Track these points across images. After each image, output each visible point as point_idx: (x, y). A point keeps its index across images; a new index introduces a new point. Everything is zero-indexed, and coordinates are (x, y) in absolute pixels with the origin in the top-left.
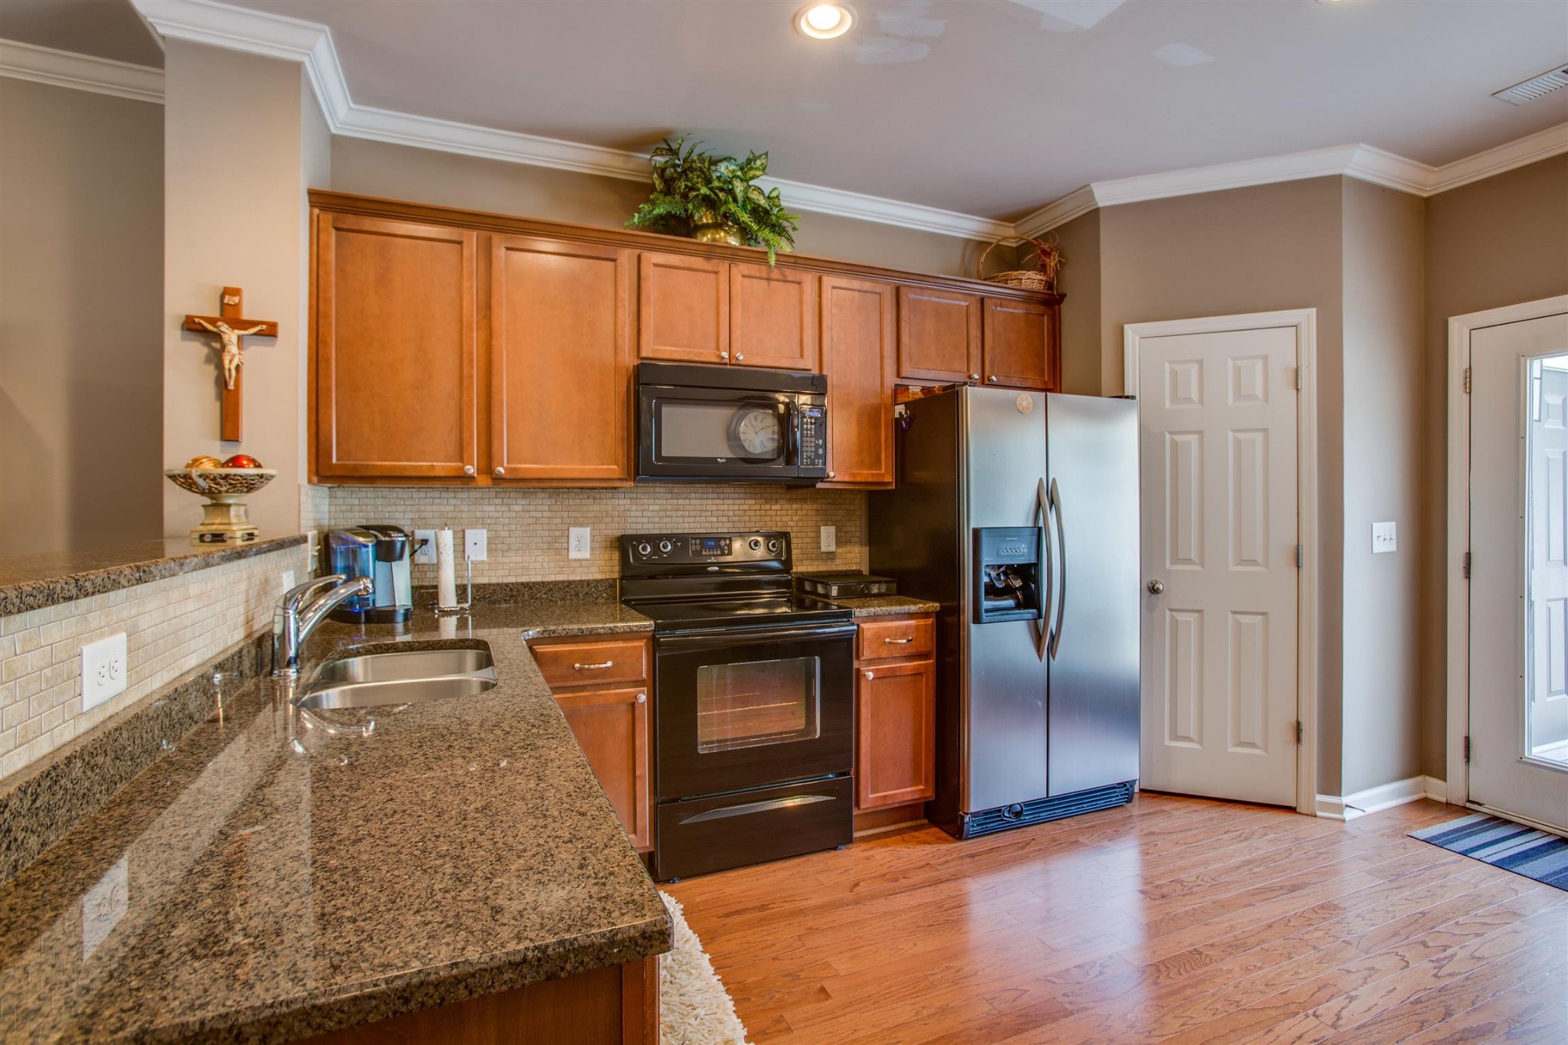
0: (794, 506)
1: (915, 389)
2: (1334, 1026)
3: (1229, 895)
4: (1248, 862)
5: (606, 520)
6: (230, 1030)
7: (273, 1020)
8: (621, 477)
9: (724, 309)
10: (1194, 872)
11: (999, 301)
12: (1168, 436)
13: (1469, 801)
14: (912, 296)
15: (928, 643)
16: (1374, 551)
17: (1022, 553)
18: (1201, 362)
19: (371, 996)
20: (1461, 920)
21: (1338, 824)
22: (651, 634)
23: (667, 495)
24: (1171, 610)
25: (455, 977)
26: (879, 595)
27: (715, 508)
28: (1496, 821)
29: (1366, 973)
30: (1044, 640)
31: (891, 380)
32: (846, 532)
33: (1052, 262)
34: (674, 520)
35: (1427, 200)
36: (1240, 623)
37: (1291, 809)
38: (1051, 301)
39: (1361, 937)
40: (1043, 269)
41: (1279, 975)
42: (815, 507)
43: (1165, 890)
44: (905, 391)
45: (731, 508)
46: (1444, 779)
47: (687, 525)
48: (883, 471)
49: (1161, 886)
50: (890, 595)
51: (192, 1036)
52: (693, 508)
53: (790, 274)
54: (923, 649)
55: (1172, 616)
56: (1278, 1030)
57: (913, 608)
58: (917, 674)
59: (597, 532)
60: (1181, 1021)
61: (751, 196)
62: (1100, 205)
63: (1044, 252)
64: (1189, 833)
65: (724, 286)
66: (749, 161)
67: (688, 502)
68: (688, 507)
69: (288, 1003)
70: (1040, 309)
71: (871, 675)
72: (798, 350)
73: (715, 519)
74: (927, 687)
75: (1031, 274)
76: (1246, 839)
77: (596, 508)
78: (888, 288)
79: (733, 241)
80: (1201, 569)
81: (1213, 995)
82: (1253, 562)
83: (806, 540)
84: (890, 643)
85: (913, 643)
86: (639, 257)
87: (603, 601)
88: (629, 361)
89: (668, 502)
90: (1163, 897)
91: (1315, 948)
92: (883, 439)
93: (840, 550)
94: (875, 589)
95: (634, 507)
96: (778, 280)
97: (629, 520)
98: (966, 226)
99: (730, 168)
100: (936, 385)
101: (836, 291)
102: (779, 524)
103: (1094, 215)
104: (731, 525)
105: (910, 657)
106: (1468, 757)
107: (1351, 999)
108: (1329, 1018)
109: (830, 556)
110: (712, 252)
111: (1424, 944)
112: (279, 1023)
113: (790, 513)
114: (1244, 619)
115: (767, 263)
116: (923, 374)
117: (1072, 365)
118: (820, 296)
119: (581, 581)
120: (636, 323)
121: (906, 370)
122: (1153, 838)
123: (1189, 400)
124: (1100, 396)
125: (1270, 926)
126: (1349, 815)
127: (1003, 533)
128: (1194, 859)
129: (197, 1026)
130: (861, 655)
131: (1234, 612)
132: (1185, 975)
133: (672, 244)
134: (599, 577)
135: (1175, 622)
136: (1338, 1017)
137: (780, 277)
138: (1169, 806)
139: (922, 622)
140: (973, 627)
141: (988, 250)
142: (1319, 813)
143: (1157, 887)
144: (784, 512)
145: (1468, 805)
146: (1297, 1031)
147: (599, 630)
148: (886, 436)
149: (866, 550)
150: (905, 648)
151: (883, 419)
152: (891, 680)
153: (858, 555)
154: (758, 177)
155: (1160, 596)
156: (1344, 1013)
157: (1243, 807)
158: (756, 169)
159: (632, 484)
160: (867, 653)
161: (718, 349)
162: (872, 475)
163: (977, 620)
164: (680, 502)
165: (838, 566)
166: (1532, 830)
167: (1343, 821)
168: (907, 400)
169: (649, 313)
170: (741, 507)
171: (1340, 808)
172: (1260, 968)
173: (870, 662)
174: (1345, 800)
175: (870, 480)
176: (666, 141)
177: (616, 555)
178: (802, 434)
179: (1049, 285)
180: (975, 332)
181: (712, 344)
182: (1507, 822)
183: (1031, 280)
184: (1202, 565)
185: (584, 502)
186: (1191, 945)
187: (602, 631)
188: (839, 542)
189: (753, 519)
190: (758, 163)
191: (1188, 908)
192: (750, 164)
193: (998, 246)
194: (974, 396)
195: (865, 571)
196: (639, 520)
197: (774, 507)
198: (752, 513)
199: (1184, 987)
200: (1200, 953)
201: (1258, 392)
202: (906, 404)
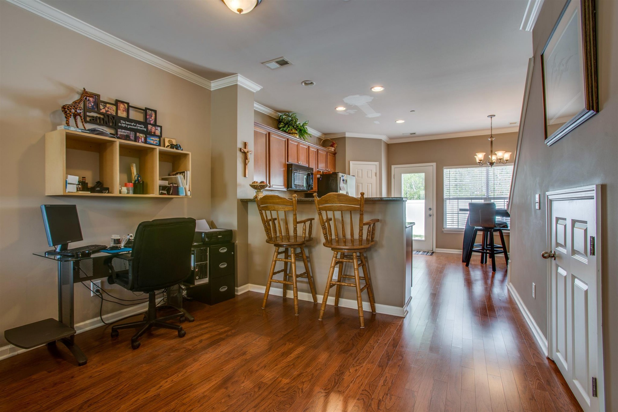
1: (322, 172)
9: (298, 152)
11: (329, 153)
14: (319, 152)
18: (362, 170)
33: (336, 146)
35: (390, 145)
40: (333, 146)
44: (319, 171)
48: (316, 189)
62: (346, 136)
63: (334, 143)
65: (298, 147)
70: (333, 155)
72: (306, 162)
78: (317, 149)
86: (288, 139)
88: (287, 163)
116: (322, 168)
118: (309, 151)
121: (319, 167)
123: (360, 177)
137: (304, 146)
148: (316, 181)
168: (320, 173)
169: (289, 152)
179: (335, 150)
180: (326, 160)
183: (332, 149)
194: (340, 175)
201: (371, 177)
202: (320, 175)
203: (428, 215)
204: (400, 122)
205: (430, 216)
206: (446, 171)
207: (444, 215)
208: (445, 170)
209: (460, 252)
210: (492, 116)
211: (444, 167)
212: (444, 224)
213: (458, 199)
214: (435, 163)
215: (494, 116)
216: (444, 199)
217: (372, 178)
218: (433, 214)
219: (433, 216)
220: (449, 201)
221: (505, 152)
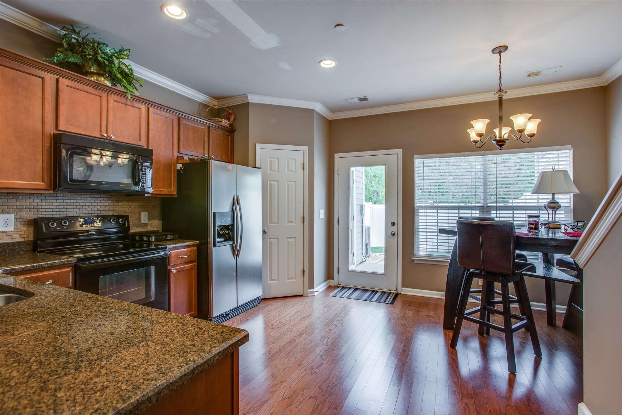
0: (130, 204)
1: (186, 158)
2: (327, 345)
3: (294, 322)
4: (296, 312)
5: (25, 210)
6: (147, 399)
7: (160, 391)
8: (46, 188)
9: (104, 114)
10: (284, 319)
11: (215, 129)
12: (269, 182)
13: (338, 284)
14: (184, 122)
15: (194, 257)
16: (320, 218)
17: (228, 221)
18: (278, 159)
19: (185, 375)
20: (343, 312)
21: (313, 297)
22: (74, 264)
23: (64, 198)
24: (270, 239)
25: (205, 362)
26: (171, 240)
27: (90, 204)
28: (344, 288)
29: (329, 331)
30: (236, 252)
31: (176, 154)
32: (152, 215)
33: (232, 118)
34: (68, 210)
35: (330, 121)
36: (289, 241)
37: (302, 296)
38: (231, 131)
39: (326, 323)
40: (228, 119)
41: (313, 338)
42: (139, 204)
43: (278, 326)
44: (182, 159)
45: (99, 204)
46: (333, 279)
47: (75, 213)
48: (173, 190)
49: (277, 325)
50: (175, 239)
51: (137, 405)
52: (78, 204)
53: (136, 104)
54: (193, 259)
55: (270, 240)
56: (316, 351)
57: (187, 244)
58: (191, 269)
59: (18, 217)
60: (294, 358)
61: (121, 66)
62: (250, 102)
63: (230, 113)
64: (279, 308)
65: (104, 103)
66: (121, 51)
67: (76, 201)
68: (76, 204)
69: (162, 385)
70: (228, 133)
71: (175, 271)
72: (138, 137)
73: (90, 209)
74: (194, 273)
75: (225, 121)
76: (294, 306)
77: (18, 204)
78: (176, 117)
79: (108, 83)
80: (278, 225)
81: (299, 349)
82: (292, 222)
83: (135, 219)
84: (181, 258)
85: (190, 257)
86: (57, 80)
87: (23, 253)
88: (50, 129)
89: (65, 201)
90: (278, 328)
91: (318, 329)
92: (173, 177)
93: (149, 222)
94: (169, 237)
95: (44, 204)
96: (130, 105)
97: (41, 210)
98: (201, 97)
99: (111, 51)
100: (196, 158)
101: (155, 115)
102: (123, 211)
103: (247, 105)
104: (99, 212)
105: (187, 263)
106: (338, 272)
107: (328, 338)
108: (325, 344)
109: (145, 225)
110: (98, 86)
111: (338, 320)
112: (161, 392)
113: (127, 207)
114: (290, 240)
115: (126, 97)
116: (188, 153)
117: (237, 155)
118: (148, 115)
119: (7, 243)
120: (55, 112)
121: (182, 150)
122: (270, 312)
123: (275, 170)
124: (248, 166)
125: (307, 327)
126: (316, 294)
127: (223, 214)
128: (283, 315)
129: (136, 402)
130: (170, 263)
131: (287, 238)
132: (291, 346)
133: (74, 77)
134: (20, 240)
135: (271, 242)
136: (327, 343)
137: (131, 104)
138: (271, 302)
139: (192, 248)
140: (213, 248)
141: (209, 108)
142: (309, 295)
143: (276, 326)
144: (125, 206)
145: (339, 285)
146: (320, 350)
147: (45, 265)
148: (173, 176)
149: (160, 222)
150: (186, 260)
151: (173, 169)
152: (181, 272)
153: (157, 224)
154: (125, 59)
155: (266, 234)
156: (328, 342)
157: (290, 298)
158: (124, 55)
159: (52, 192)
160: (172, 263)
161: (101, 131)
162: (168, 191)
163: (215, 246)
164: (72, 201)
165: (149, 229)
166: (350, 288)
167: (314, 296)
168: (183, 162)
169: (62, 109)
170: (104, 204)
171: (313, 292)
172: (308, 338)
173: (173, 266)
174: (315, 290)
175: (167, 193)
176: (72, 26)
177: (32, 229)
178: (142, 173)
179: (231, 125)
180: (206, 139)
181: (98, 129)
182: (346, 287)
183: (225, 123)
184: (278, 224)
185: (9, 201)
186: (290, 338)
187: (46, 266)
188: (149, 219)
189: (110, 209)
190: (125, 53)
191: (286, 329)
192: (121, 52)
193: (212, 107)
194: (214, 164)
195: (160, 230)
196: (47, 210)
197: (120, 204)
198: (109, 207)
199: (292, 349)
200: (293, 339)
201: (294, 170)
202: (182, 164)
203: (390, 233)
204: (328, 64)
205: (393, 235)
206: (419, 163)
207: (416, 233)
208: (417, 160)
209: (442, 295)
210: (500, 50)
211: (415, 156)
212: (416, 248)
213: (437, 208)
214: (401, 150)
215: (506, 48)
216: (416, 208)
217: (296, 172)
218: (398, 233)
219: (398, 234)
220: (422, 211)
221: (530, 115)
